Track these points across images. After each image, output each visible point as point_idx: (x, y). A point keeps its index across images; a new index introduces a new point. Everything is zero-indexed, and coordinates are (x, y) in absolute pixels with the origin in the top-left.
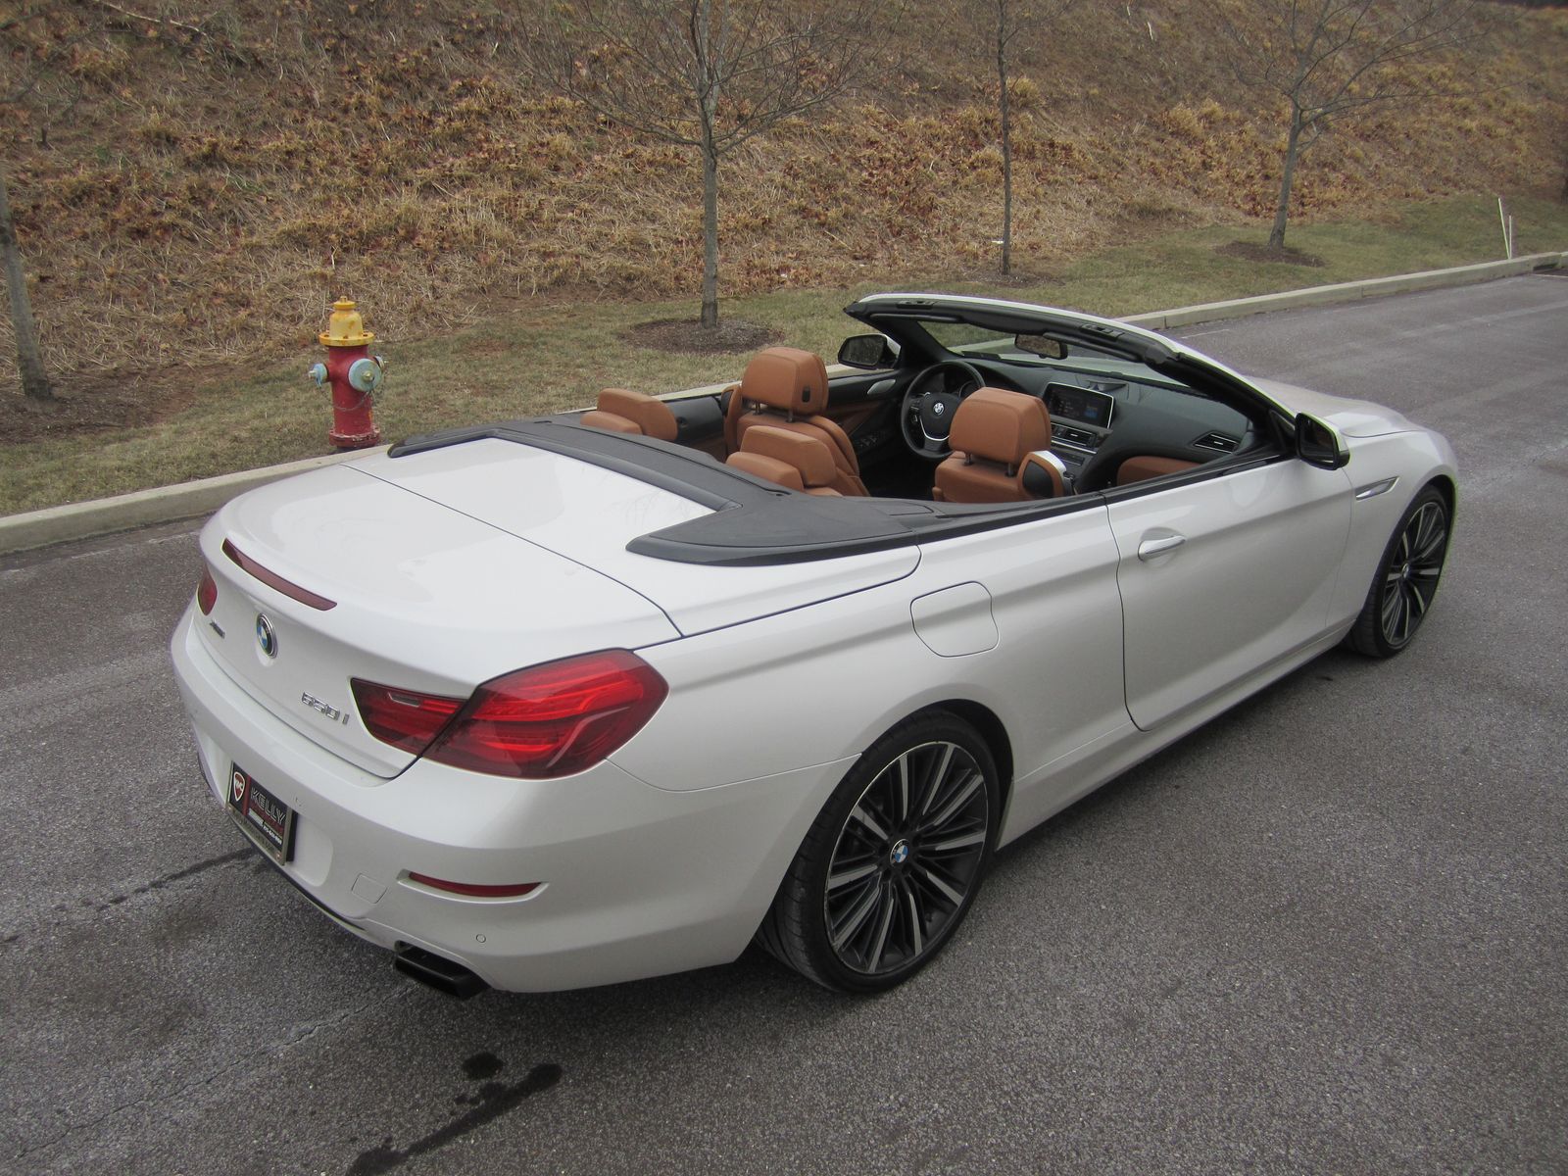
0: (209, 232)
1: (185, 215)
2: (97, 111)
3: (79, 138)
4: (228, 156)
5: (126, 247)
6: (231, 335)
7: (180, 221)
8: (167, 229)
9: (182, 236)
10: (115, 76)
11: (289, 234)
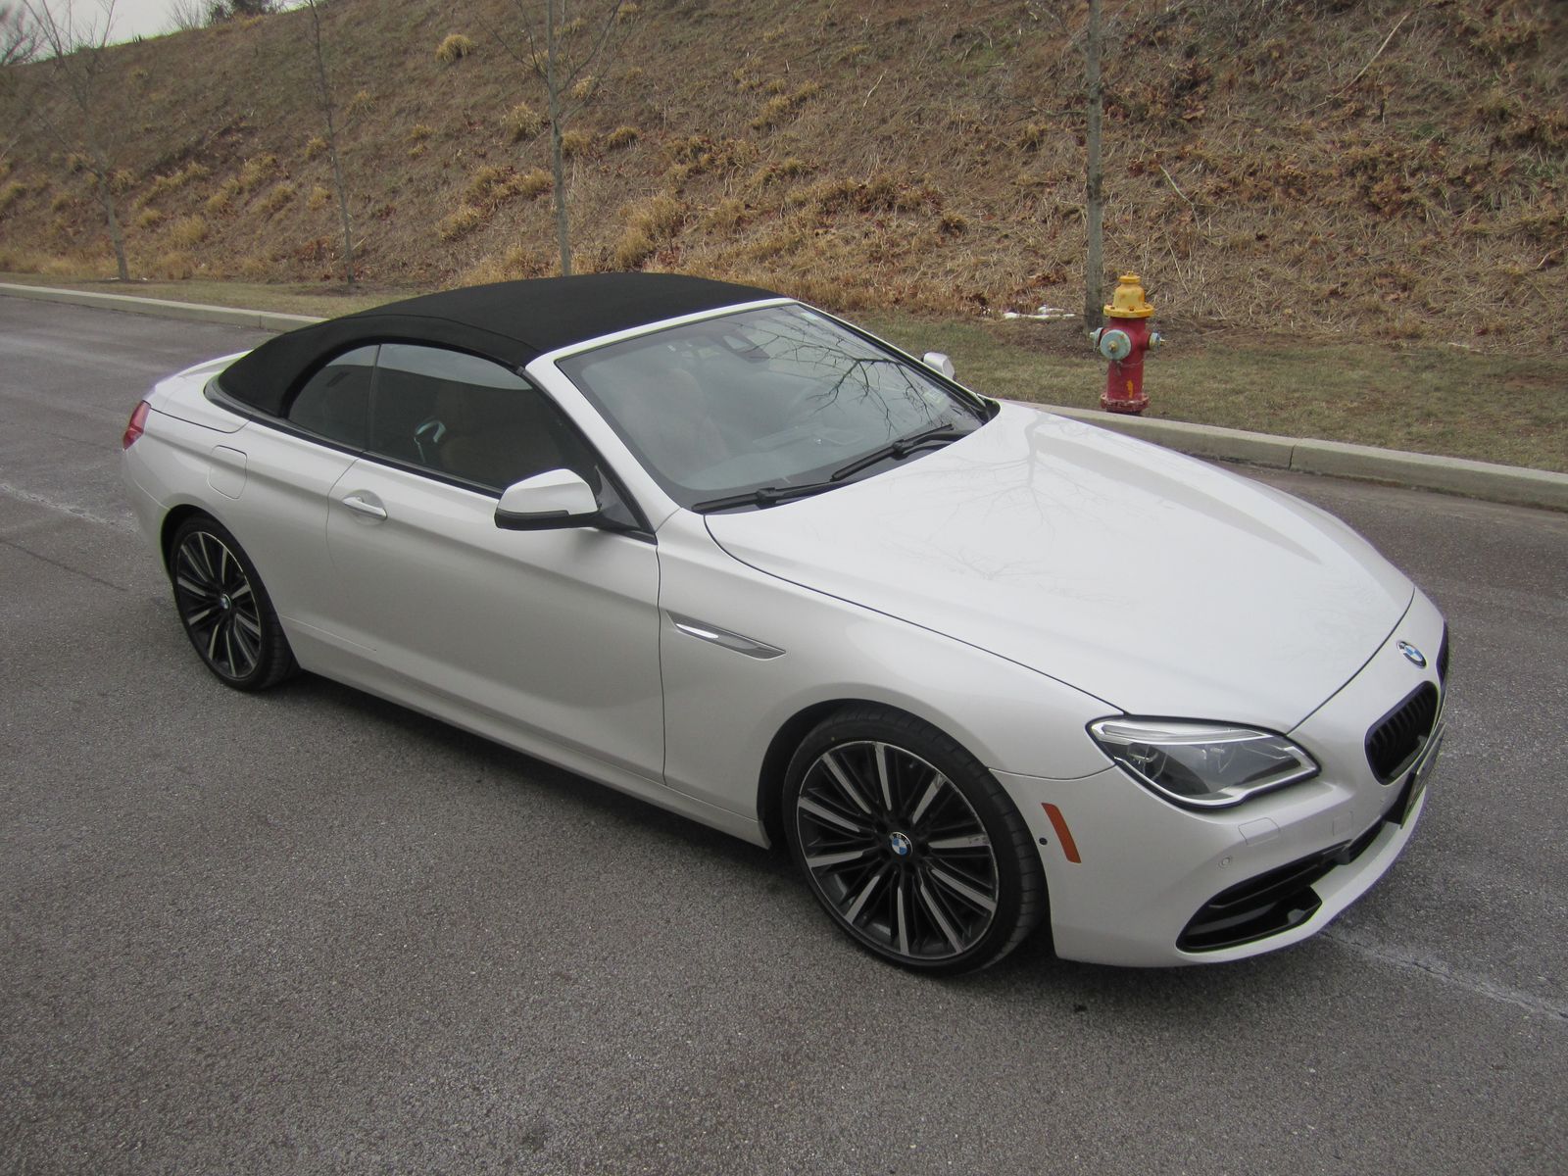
0: (1444, 214)
1: (1436, 193)
2: (1456, 86)
3: (1418, 113)
4: (1548, 134)
5: (1354, 219)
6: (1354, 313)
7: (1424, 201)
8: (1400, 205)
9: (1415, 216)
10: (1510, 51)
11: (1525, 225)
